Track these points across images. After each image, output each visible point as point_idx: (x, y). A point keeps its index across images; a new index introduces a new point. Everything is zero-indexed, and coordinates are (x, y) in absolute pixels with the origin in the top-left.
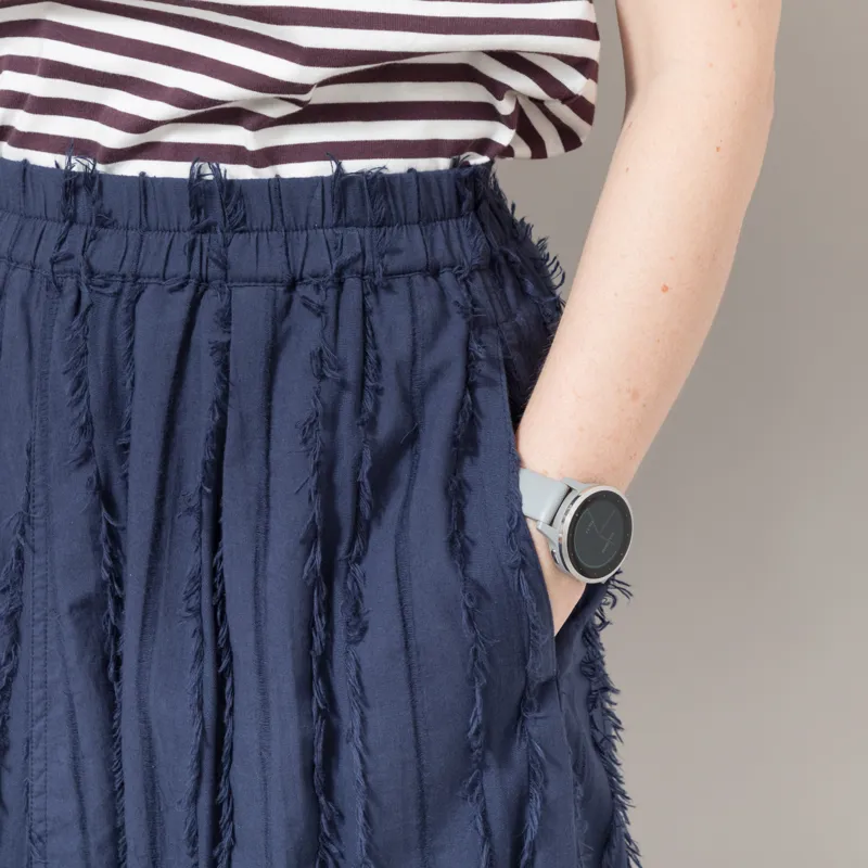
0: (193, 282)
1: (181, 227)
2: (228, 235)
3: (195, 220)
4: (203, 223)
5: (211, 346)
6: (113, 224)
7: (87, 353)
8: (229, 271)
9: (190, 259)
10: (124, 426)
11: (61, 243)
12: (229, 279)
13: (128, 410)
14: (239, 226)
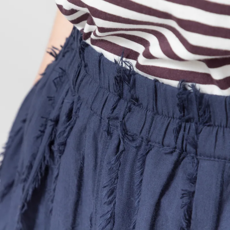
0: (178, 151)
1: (175, 116)
2: (201, 127)
3: (182, 114)
4: (187, 117)
5: (183, 192)
6: (140, 105)
7: (118, 178)
8: (198, 150)
9: (177, 138)
10: (132, 227)
11: (114, 109)
12: (198, 153)
13: (135, 218)
14: (208, 122)
